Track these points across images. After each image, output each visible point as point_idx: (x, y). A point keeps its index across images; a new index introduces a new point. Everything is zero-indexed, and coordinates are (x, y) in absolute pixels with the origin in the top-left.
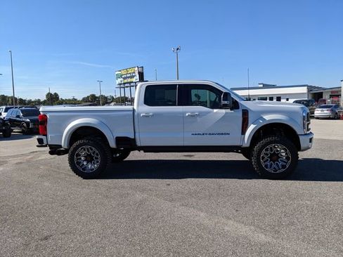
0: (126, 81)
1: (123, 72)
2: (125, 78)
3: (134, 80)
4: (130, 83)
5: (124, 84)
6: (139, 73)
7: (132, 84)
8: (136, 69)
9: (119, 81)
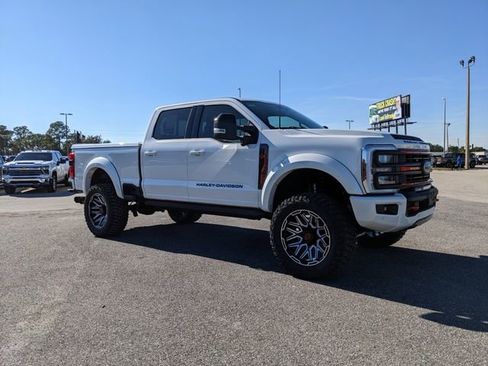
0: (382, 119)
1: (380, 106)
2: (381, 115)
3: (394, 116)
4: (389, 121)
5: (381, 123)
6: (402, 105)
7: (391, 123)
8: (398, 99)
9: (373, 119)
